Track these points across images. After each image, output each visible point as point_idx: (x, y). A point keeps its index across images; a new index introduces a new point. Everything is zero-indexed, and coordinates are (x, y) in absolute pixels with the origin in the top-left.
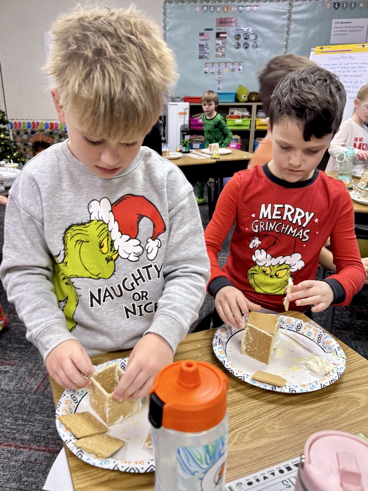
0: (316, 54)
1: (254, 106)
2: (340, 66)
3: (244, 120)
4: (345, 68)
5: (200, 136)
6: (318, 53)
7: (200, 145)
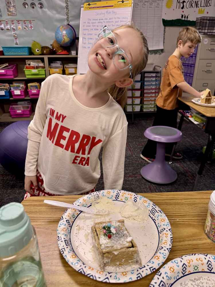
0: (85, 10)
1: (46, 58)
2: (106, 21)
3: (39, 70)
4: (110, 22)
5: (5, 84)
6: (87, 9)
7: (5, 92)
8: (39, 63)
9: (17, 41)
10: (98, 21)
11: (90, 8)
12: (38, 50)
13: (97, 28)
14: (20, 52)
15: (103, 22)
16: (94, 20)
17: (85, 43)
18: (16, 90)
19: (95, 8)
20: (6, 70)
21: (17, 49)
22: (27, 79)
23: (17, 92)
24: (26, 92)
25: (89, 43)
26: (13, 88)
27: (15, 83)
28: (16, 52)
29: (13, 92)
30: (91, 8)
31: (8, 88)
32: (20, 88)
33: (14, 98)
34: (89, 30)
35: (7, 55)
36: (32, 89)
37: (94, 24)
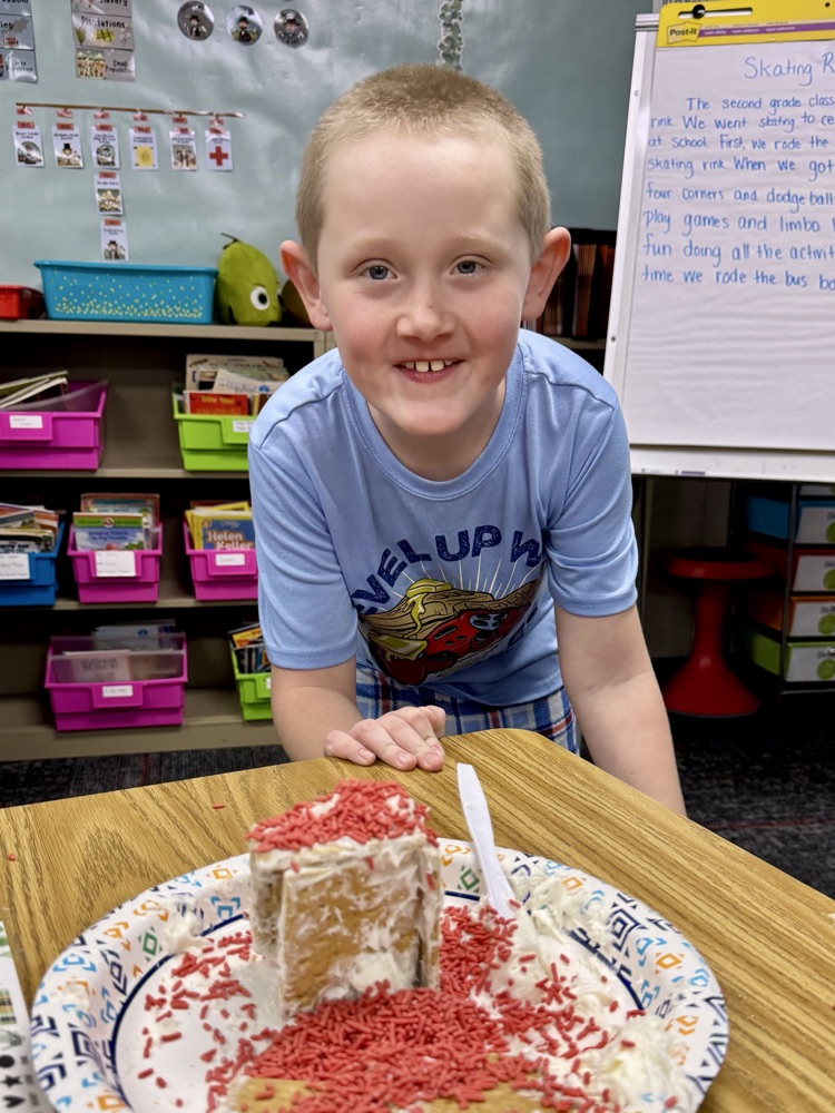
0: (670, 45)
2: (818, 111)
5: (32, 509)
6: (681, 37)
7: (34, 560)
8: (272, 379)
9: (122, 240)
10: (766, 112)
11: (702, 34)
12: (262, 299)
13: (757, 155)
14: (158, 300)
15: (799, 121)
16: (728, 104)
17: (662, 250)
18: (109, 548)
19: (742, 31)
20: (56, 414)
21: (138, 284)
22: (189, 476)
23: (116, 563)
24: (175, 559)
25: (692, 249)
26: (93, 536)
27: (96, 502)
28: (129, 301)
29: (88, 559)
30: (715, 32)
31: (49, 533)
32: (140, 537)
33: (89, 597)
34: (698, 166)
35: (68, 318)
36: (219, 546)
37: (733, 133)
